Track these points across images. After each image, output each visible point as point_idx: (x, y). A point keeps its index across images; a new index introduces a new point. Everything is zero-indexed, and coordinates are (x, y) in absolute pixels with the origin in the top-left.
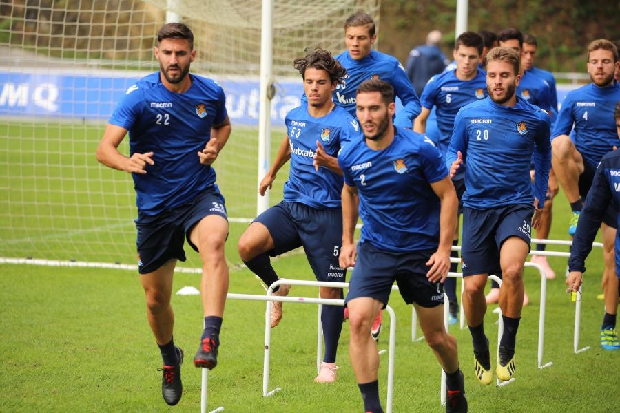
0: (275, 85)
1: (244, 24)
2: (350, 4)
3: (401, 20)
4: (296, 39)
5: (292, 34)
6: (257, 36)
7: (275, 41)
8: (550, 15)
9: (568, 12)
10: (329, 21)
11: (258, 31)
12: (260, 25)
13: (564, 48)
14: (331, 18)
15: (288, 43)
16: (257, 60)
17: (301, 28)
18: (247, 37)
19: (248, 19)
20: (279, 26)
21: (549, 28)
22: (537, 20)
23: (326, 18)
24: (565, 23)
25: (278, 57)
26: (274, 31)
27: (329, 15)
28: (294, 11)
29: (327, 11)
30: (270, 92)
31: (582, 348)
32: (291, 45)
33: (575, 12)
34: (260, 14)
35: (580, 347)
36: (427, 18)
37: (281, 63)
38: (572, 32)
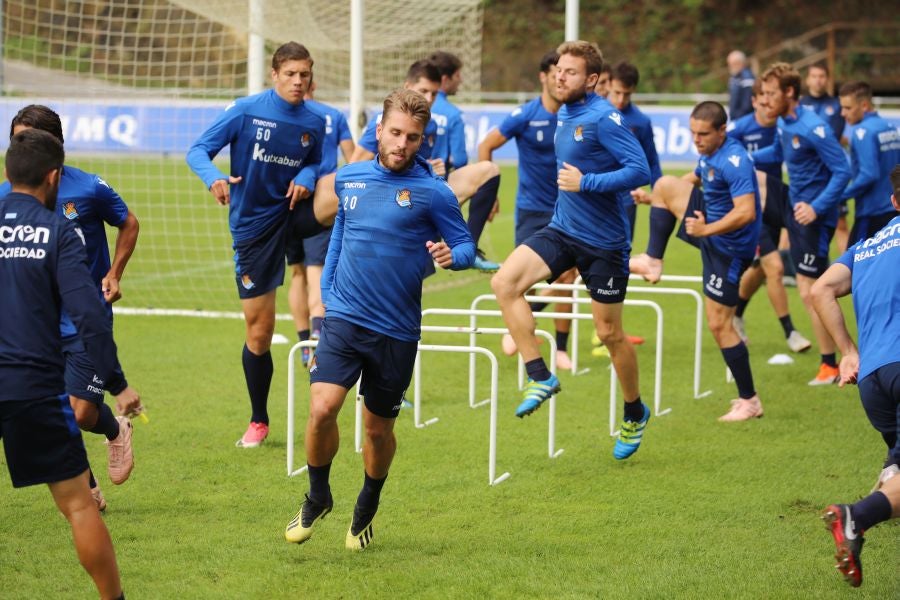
0: (368, 113)
1: (333, 47)
2: (450, 22)
3: (511, 40)
4: (391, 61)
5: (386, 55)
6: (345, 58)
7: (366, 63)
8: (673, 31)
9: (692, 27)
10: (428, 42)
11: (348, 53)
12: (349, 47)
13: (688, 67)
14: (429, 38)
15: (382, 66)
16: (347, 85)
17: (398, 50)
18: (336, 60)
19: (337, 41)
20: (372, 48)
21: (672, 46)
22: (659, 38)
23: (423, 38)
24: (689, 40)
25: (371, 81)
26: (366, 53)
27: (427, 35)
28: (388, 31)
29: (424, 31)
30: (362, 121)
31: (705, 391)
32: (386, 68)
33: (699, 28)
34: (349, 35)
35: (701, 392)
36: (539, 36)
37: (375, 88)
38: (696, 49)
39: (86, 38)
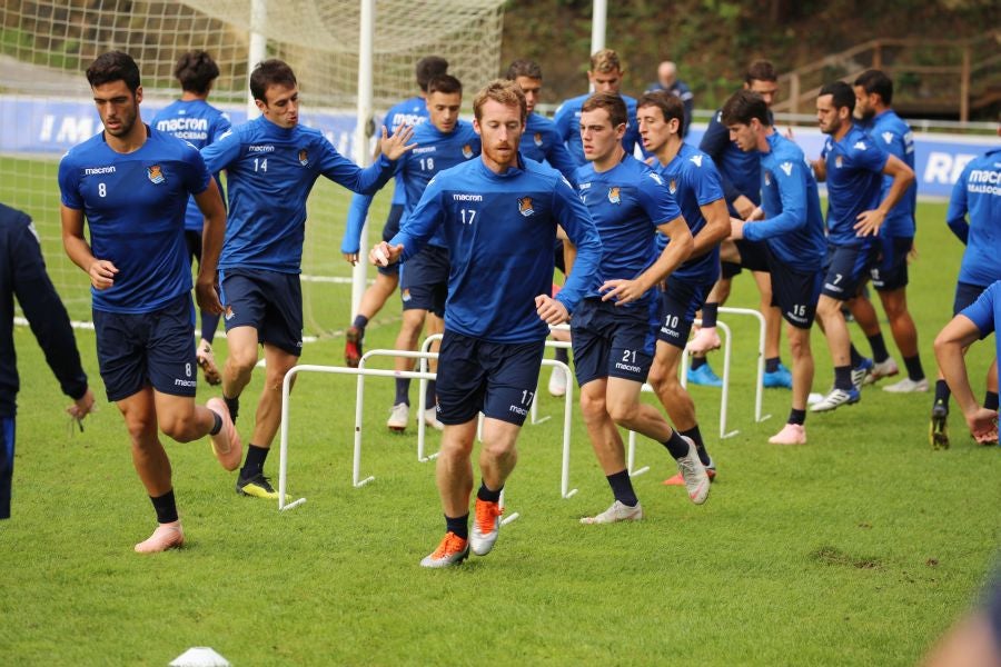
0: (376, 120)
1: (340, 49)
2: (467, 26)
3: (533, 47)
4: (403, 66)
5: (397, 60)
6: (354, 61)
7: (375, 68)
8: (707, 42)
9: (728, 39)
10: (442, 46)
11: (356, 55)
12: (358, 49)
13: (723, 82)
14: (445, 43)
15: (393, 70)
16: (354, 90)
17: (409, 54)
18: (344, 64)
19: (345, 44)
20: (382, 51)
21: (706, 58)
22: (692, 49)
23: (437, 42)
24: (724, 52)
25: (380, 87)
26: (376, 56)
27: (442, 39)
28: (400, 33)
29: (439, 34)
30: (369, 129)
31: (730, 431)
32: (398, 73)
33: (736, 40)
34: (358, 37)
35: (727, 431)
36: (563, 44)
37: (385, 94)
38: (731, 63)
39: (75, 32)
